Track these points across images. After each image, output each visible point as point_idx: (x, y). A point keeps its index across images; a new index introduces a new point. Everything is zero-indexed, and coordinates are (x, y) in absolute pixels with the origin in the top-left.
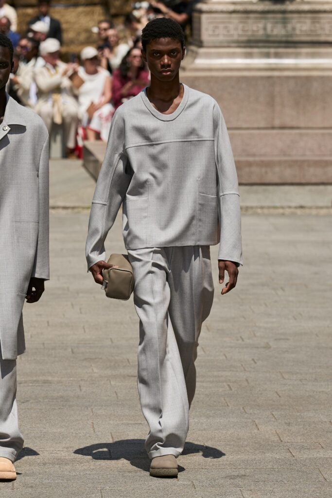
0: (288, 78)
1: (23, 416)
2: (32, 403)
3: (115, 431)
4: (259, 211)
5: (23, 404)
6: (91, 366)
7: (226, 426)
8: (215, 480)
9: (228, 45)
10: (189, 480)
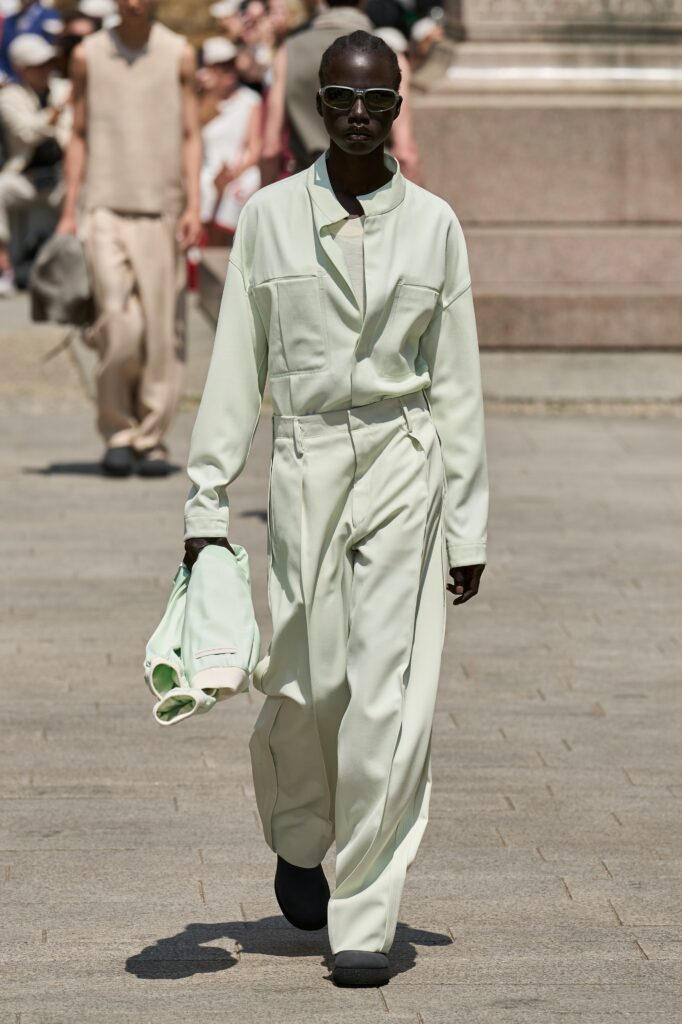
0: (656, 112)
1: (46, 865)
2: (67, 836)
3: (249, 900)
4: (590, 409)
5: (46, 839)
6: (202, 754)
7: (497, 891)
8: (469, 1011)
9: (523, 36)
10: (412, 1010)
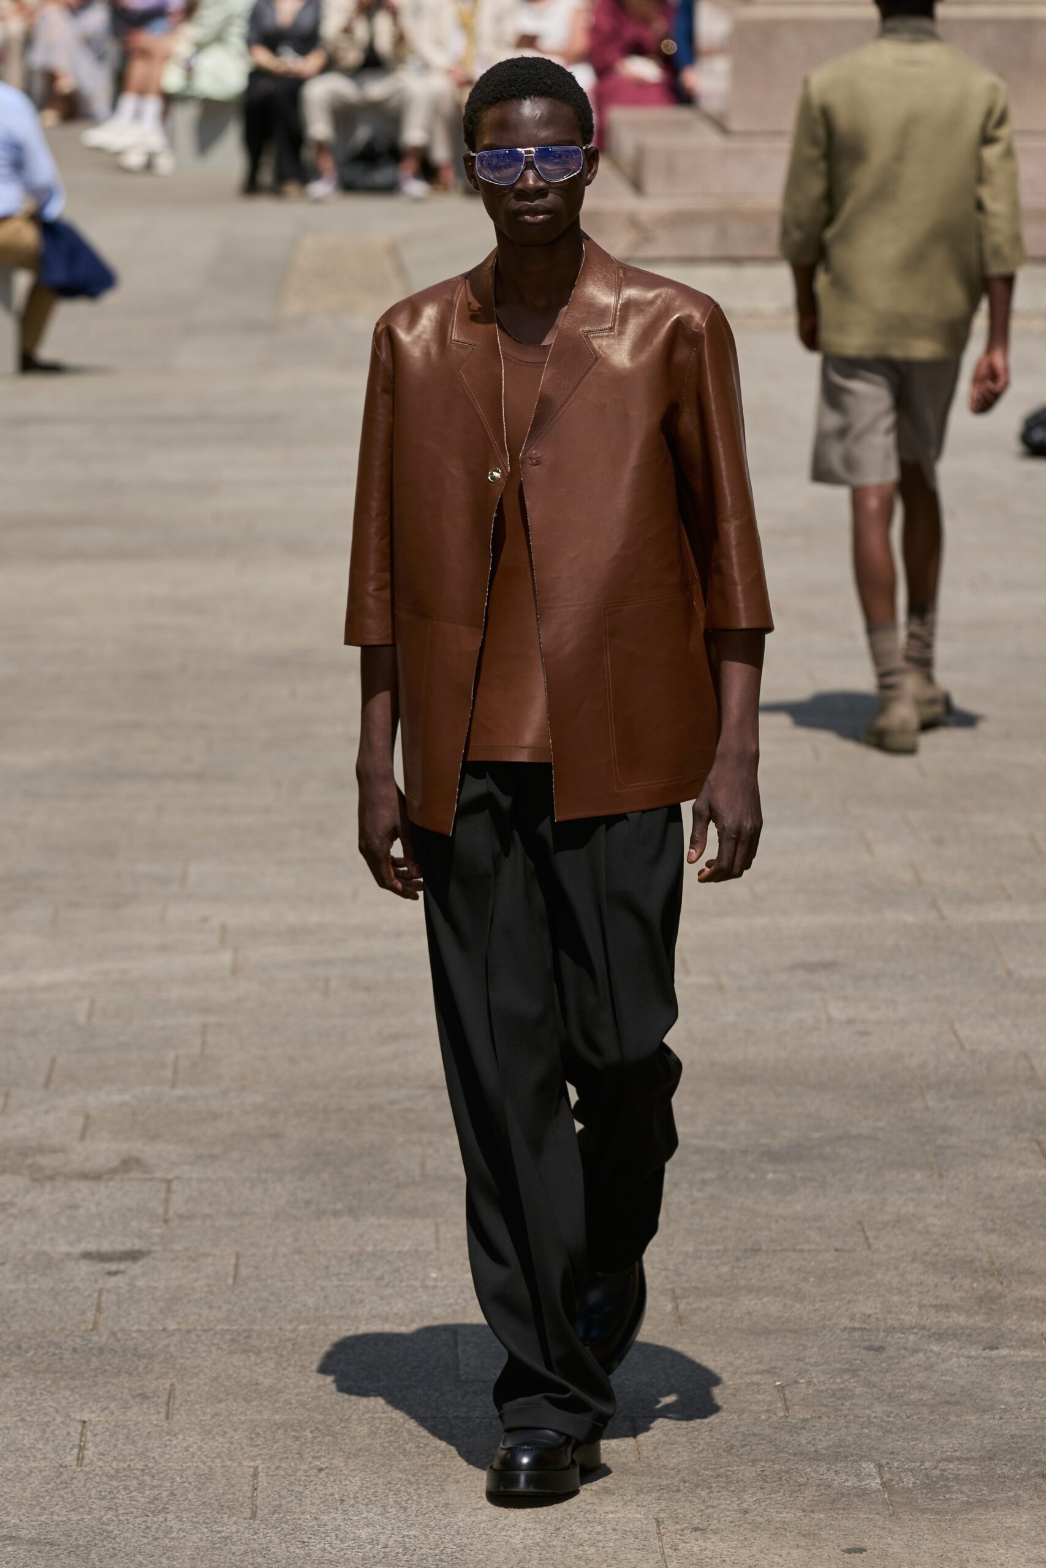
8: (768, 975)
10: (713, 974)
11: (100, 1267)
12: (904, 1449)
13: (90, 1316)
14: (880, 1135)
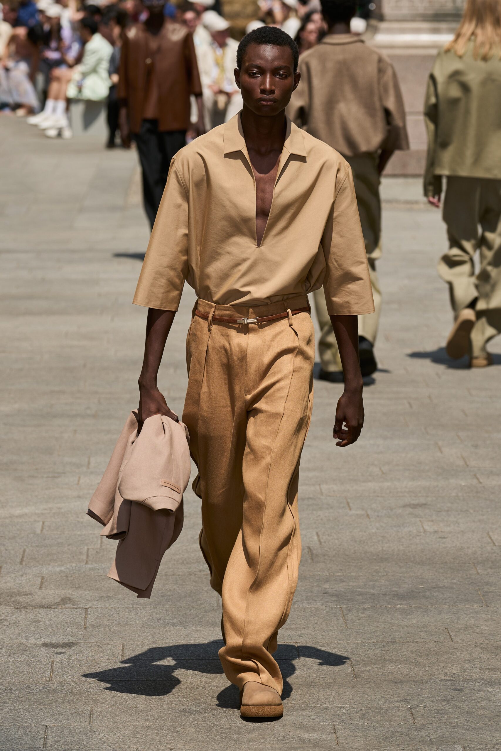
7: (405, 449)
8: (392, 510)
9: (413, 18)
10: (363, 509)
11: (52, 650)
12: (477, 739)
13: (48, 674)
14: (454, 586)
